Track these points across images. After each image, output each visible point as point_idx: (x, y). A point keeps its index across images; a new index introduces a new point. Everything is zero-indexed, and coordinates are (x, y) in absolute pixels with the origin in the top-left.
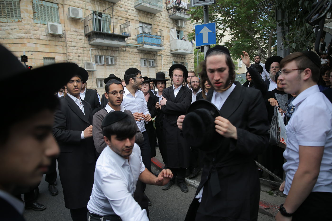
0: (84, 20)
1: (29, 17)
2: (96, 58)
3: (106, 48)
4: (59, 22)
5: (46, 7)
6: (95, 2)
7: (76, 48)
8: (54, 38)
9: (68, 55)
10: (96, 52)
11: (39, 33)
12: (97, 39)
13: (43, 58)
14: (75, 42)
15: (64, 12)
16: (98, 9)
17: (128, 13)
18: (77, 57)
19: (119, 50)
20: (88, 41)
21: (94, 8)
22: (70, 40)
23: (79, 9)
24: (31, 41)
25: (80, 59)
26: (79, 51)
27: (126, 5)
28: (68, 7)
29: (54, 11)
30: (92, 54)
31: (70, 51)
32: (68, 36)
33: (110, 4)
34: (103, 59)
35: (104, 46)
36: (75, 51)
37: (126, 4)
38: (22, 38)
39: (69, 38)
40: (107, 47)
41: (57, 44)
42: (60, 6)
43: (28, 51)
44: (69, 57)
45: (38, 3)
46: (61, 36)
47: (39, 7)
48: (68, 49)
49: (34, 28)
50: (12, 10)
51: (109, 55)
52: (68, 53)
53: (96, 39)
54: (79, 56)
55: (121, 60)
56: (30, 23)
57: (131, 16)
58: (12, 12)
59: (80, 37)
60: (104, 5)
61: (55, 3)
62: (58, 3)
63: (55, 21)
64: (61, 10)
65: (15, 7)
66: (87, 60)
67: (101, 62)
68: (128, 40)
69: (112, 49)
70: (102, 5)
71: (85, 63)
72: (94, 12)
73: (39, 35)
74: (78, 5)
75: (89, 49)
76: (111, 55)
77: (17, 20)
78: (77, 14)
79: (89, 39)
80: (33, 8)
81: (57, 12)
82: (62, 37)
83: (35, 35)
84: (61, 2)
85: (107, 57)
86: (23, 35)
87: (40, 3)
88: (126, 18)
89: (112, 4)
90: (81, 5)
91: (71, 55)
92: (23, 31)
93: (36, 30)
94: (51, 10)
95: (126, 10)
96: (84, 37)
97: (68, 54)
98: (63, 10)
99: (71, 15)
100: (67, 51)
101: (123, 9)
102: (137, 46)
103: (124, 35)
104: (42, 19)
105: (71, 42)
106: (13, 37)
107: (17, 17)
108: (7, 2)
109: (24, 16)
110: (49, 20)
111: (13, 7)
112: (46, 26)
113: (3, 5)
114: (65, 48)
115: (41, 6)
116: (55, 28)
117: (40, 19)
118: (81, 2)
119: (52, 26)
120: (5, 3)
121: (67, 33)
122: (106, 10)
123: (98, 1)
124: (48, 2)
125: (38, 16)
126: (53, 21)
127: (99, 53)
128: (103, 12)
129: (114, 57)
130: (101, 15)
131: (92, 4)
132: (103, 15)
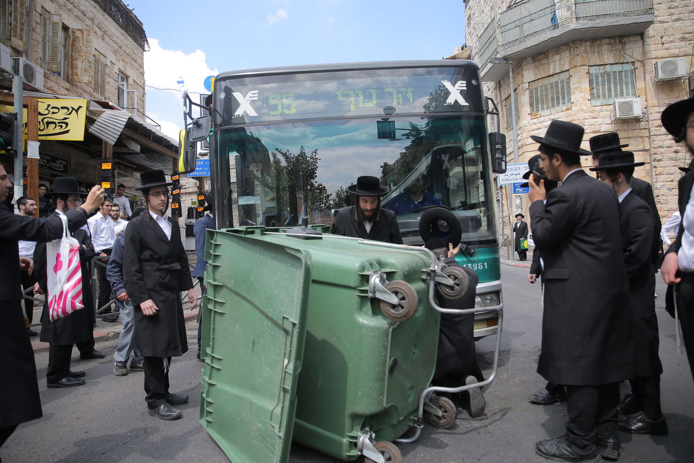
0: (689, 79)
1: (584, 98)
4: (635, 95)
5: (612, 74)
8: (626, 125)
9: (652, 153)
11: (600, 120)
15: (644, 73)
18: (673, 155)
25: (678, 157)
28: (654, 61)
29: (626, 76)
31: (657, 143)
39: (655, 120)
41: (631, 136)
42: (638, 64)
44: (655, 156)
45: (597, 71)
46: (639, 119)
47: (600, 78)
49: (591, 114)
50: (557, 94)
52: (652, 149)
54: (676, 152)
56: (585, 108)
58: (558, 98)
61: (628, 63)
63: (628, 94)
64: (639, 73)
65: (563, 88)
73: (600, 125)
74: (676, 51)
77: (564, 108)
78: (675, 70)
80: (591, 82)
81: (632, 78)
82: (642, 121)
83: (592, 127)
84: (639, 58)
87: (602, 71)
90: (683, 49)
91: (658, 152)
93: (594, 118)
94: (621, 76)
97: (652, 151)
98: (644, 69)
99: (661, 76)
100: (650, 145)
104: (604, 97)
107: (565, 103)
108: (552, 84)
109: (576, 98)
110: (616, 95)
111: (560, 89)
112: (612, 107)
113: (546, 90)
114: (646, 139)
115: (602, 75)
116: (629, 106)
117: (601, 97)
118: (683, 44)
119: (622, 104)
120: (549, 86)
121: (651, 111)
124: (615, 65)
125: (598, 94)
126: (624, 94)
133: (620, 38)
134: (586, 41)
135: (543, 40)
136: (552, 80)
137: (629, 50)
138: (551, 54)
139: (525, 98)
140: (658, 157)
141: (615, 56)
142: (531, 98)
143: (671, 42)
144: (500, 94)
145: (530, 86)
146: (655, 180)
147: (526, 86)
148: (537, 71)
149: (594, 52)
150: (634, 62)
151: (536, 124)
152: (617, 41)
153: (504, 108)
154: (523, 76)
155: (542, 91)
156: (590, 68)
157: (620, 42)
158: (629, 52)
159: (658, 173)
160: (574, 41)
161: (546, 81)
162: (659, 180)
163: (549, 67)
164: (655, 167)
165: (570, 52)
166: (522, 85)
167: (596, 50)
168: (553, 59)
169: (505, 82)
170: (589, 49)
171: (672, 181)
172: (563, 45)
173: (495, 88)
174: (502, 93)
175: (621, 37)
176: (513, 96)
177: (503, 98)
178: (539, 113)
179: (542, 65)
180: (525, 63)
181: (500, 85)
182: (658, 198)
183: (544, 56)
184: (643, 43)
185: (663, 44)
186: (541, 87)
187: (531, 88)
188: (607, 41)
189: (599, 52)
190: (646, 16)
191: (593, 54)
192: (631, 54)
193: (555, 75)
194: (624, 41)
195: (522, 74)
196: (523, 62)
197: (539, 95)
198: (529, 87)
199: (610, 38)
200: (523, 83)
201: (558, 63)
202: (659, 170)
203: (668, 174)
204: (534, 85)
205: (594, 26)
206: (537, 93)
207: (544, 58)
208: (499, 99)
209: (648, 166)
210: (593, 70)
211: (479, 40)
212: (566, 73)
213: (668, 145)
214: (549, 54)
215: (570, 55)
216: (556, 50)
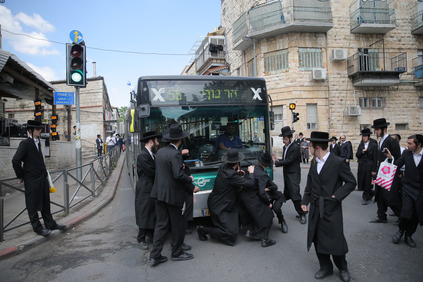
0: (348, 61)
1: (296, 66)
2: (360, 100)
3: (373, 89)
4: (322, 67)
5: (310, 53)
6: (360, 38)
7: (339, 91)
8: (317, 83)
10: (360, 94)
11: (304, 79)
12: (363, 80)
13: (306, 105)
14: (338, 85)
15: (326, 55)
16: (364, 45)
17: (402, 43)
18: (340, 102)
19: (389, 89)
20: (352, 83)
21: (358, 45)
22: (333, 83)
23: (344, 49)
24: (296, 88)
25: (342, 103)
26: (342, 95)
27: (399, 33)
28: (332, 49)
29: (318, 56)
30: (356, 97)
32: (330, 80)
33: (378, 36)
34: (368, 102)
35: (370, 87)
36: (338, 95)
37: (400, 31)
38: (289, 86)
39: (332, 81)
40: (374, 87)
41: (319, 90)
42: (323, 50)
43: (293, 99)
44: (331, 102)
45: (303, 51)
46: (324, 81)
47: (304, 55)
48: (331, 93)
49: (300, 76)
50: (281, 62)
51: (376, 96)
54: (341, 100)
55: (391, 102)
56: (296, 71)
57: (406, 46)
58: (281, 64)
59: (344, 79)
60: (370, 39)
61: (319, 48)
63: (318, 66)
64: (324, 54)
65: (284, 59)
66: (350, 104)
67: (365, 105)
68: (402, 77)
69: (379, 89)
70: (369, 39)
71: (349, 108)
72: (359, 50)
73: (304, 82)
74: (341, 45)
75: (353, 91)
76: (378, 96)
77: (284, 70)
78: (342, 55)
79: (353, 80)
80: (299, 57)
81: (320, 57)
83: (300, 83)
84: (324, 46)
85: (374, 99)
86: (290, 84)
87: (305, 51)
88: (399, 49)
89: (381, 36)
90: (345, 44)
91: (333, 100)
92: (289, 80)
93: (301, 78)
94: (315, 55)
95: (399, 39)
96: (347, 79)
97: (330, 99)
98: (326, 53)
99: (335, 58)
100: (329, 96)
101: (395, 39)
102: (415, 82)
103: (397, 70)
105: (334, 85)
106: (280, 87)
107: (285, 68)
108: (277, 56)
109: (291, 65)
110: (312, 66)
111: (282, 59)
112: (310, 72)
113: (274, 59)
114: (327, 92)
115: (306, 53)
116: (319, 73)
117: (305, 66)
118: (345, 41)
119: (316, 71)
120: (276, 57)
121: (330, 77)
122: (373, 44)
123: (364, 36)
124: (312, 49)
125: (303, 64)
126: (317, 66)
127: (363, 95)
128: (369, 47)
129: (382, 98)
130: (367, 51)
131: (356, 41)
132: (369, 51)
133: (315, 34)
134: (297, 33)
135: (275, 30)
136: (278, 53)
138: (277, 38)
139: (262, 63)
140: (333, 102)
141: (312, 43)
142: (265, 63)
143: (340, 39)
144: (245, 58)
145: (265, 56)
146: (331, 115)
147: (262, 55)
148: (269, 47)
149: (301, 40)
150: (322, 48)
151: (268, 79)
152: (313, 35)
153: (247, 67)
154: (260, 49)
155: (271, 59)
156: (299, 49)
157: (315, 36)
158: (319, 42)
159: (332, 111)
160: (291, 32)
161: (274, 54)
162: (333, 115)
163: (276, 45)
164: (331, 108)
165: (289, 38)
166: (260, 55)
167: (303, 39)
168: (279, 41)
169: (248, 52)
170: (299, 38)
171: (339, 116)
172: (285, 34)
173: (242, 55)
176: (255, 59)
177: (247, 61)
178: (269, 72)
179: (272, 44)
180: (262, 42)
181: (244, 53)
182: (332, 125)
183: (273, 39)
184: (326, 38)
185: (336, 40)
186: (271, 57)
187: (265, 57)
188: (308, 34)
189: (304, 40)
190: (329, 23)
191: (301, 41)
192: (320, 44)
193: (279, 50)
194: (317, 35)
196: (261, 41)
197: (270, 62)
199: (310, 33)
200: (260, 53)
201: (281, 44)
202: (333, 110)
203: (337, 112)
204: (267, 56)
205: (303, 25)
206: (269, 60)
207: (273, 40)
208: (244, 62)
209: (327, 107)
210: (301, 50)
211: (233, 25)
212: (286, 50)
213: (337, 96)
214: (276, 38)
215: (289, 40)
216: (280, 36)
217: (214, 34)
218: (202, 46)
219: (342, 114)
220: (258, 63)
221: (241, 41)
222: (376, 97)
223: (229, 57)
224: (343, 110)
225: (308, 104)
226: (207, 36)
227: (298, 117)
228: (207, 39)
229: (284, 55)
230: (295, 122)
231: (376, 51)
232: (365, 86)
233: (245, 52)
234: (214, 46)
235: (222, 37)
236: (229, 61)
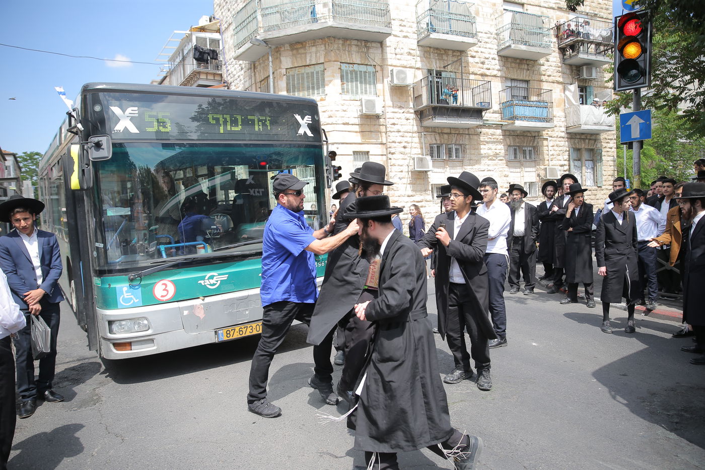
0: (413, 88)
1: (336, 91)
2: (432, 148)
3: (448, 131)
4: (376, 94)
5: (358, 73)
6: (430, 55)
7: (401, 134)
8: (369, 120)
9: (388, 146)
10: (432, 139)
11: (349, 114)
13: (352, 154)
14: (399, 123)
15: (383, 77)
16: (436, 65)
17: (485, 66)
18: (403, 150)
19: (470, 133)
20: (419, 121)
21: (428, 65)
22: (392, 121)
23: (406, 69)
24: (337, 127)
25: (406, 152)
26: (406, 139)
27: (481, 52)
28: (390, 68)
29: (370, 77)
30: (425, 143)
31: (391, 139)
32: (388, 115)
33: (455, 54)
34: (443, 150)
35: (444, 128)
36: (399, 139)
37: (483, 50)
38: (326, 123)
39: (390, 118)
40: (450, 128)
41: (372, 130)
42: (378, 68)
43: (337, 144)
44: (390, 149)
45: (347, 69)
46: (379, 116)
47: (349, 75)
48: (389, 136)
49: (342, 107)
50: (313, 84)
51: (453, 142)
52: (388, 143)
53: (434, 118)
54: (405, 147)
55: (473, 152)
56: (338, 101)
57: (490, 71)
59: (408, 116)
60: (445, 57)
61: (371, 65)
62: (375, 64)
63: (370, 93)
64: (379, 74)
65: (318, 79)
66: (417, 153)
67: (439, 156)
68: (486, 115)
69: (457, 132)
70: (442, 57)
71: (415, 159)
72: (430, 72)
73: (349, 117)
74: (405, 63)
75: (421, 134)
76: (456, 142)
78: (405, 79)
79: (420, 117)
80: (342, 78)
81: (374, 79)
82: (381, 118)
83: (342, 119)
84: (379, 63)
85: (450, 146)
87: (351, 69)
88: (482, 75)
89: (459, 54)
90: (410, 62)
91: (392, 147)
93: (344, 111)
94: (365, 76)
95: (482, 60)
96: (413, 116)
98: (383, 73)
99: (396, 82)
100: (387, 140)
101: (477, 60)
102: (502, 125)
103: (479, 106)
104: (352, 92)
105: (394, 124)
107: (319, 93)
108: (308, 74)
110: (362, 93)
111: (315, 80)
112: (359, 103)
113: (303, 79)
114: (384, 134)
115: (351, 72)
116: (371, 104)
117: (350, 92)
118: (410, 57)
119: (368, 101)
120: (305, 76)
121: (388, 111)
122: (449, 65)
123: (436, 52)
124: (361, 66)
125: (348, 89)
126: (368, 93)
127: (436, 140)
128: (443, 69)
129: (461, 145)
130: (441, 75)
131: (425, 58)
132: (443, 74)
133: (365, 43)
134: (339, 39)
135: (303, 31)
136: (308, 70)
137: (372, 54)
138: (308, 45)
139: (283, 84)
140: (392, 150)
141: (361, 57)
142: (288, 84)
143: (402, 54)
144: (255, 75)
145: (288, 72)
147: (284, 71)
148: (294, 58)
149: (345, 50)
150: (375, 66)
152: (363, 45)
154: (280, 62)
155: (298, 79)
156: (341, 64)
157: (366, 46)
158: (372, 56)
159: (392, 164)
160: (329, 38)
161: (303, 70)
162: (393, 170)
163: (306, 57)
164: (390, 159)
165: (325, 46)
166: (280, 70)
167: (347, 49)
168: (310, 50)
169: (260, 64)
170: (341, 47)
171: (402, 171)
172: (319, 39)
173: (251, 68)
174: (257, 75)
175: (366, 41)
176: (271, 77)
177: (258, 80)
179: (299, 54)
180: (283, 49)
181: (254, 66)
183: (301, 45)
184: (382, 51)
185: (396, 55)
186: (298, 75)
187: (288, 74)
188: (355, 42)
189: (349, 52)
190: (386, 28)
191: (344, 52)
192: (373, 59)
193: (310, 65)
194: (368, 45)
195: (280, 59)
196: (281, 47)
197: (296, 82)
198: (286, 73)
199: (358, 40)
200: (280, 68)
201: (314, 55)
202: (393, 162)
203: (399, 165)
204: (291, 73)
205: (347, 27)
206: (294, 80)
207: (301, 48)
208: (253, 81)
209: (384, 158)
210: (344, 67)
211: (235, 16)
212: (321, 66)
213: (400, 141)
214: (306, 45)
215: (325, 49)
216: (312, 42)
217: (202, 29)
218: (181, 49)
219: (405, 169)
220: (276, 84)
221: (248, 45)
222: (452, 144)
223: (228, 70)
224: (406, 162)
225: (354, 153)
226: (190, 33)
227: (340, 172)
228: (188, 38)
229: (317, 73)
230: (335, 181)
231: (453, 75)
232: (437, 127)
233: (256, 65)
234: (201, 50)
235: (216, 36)
236: (229, 78)
